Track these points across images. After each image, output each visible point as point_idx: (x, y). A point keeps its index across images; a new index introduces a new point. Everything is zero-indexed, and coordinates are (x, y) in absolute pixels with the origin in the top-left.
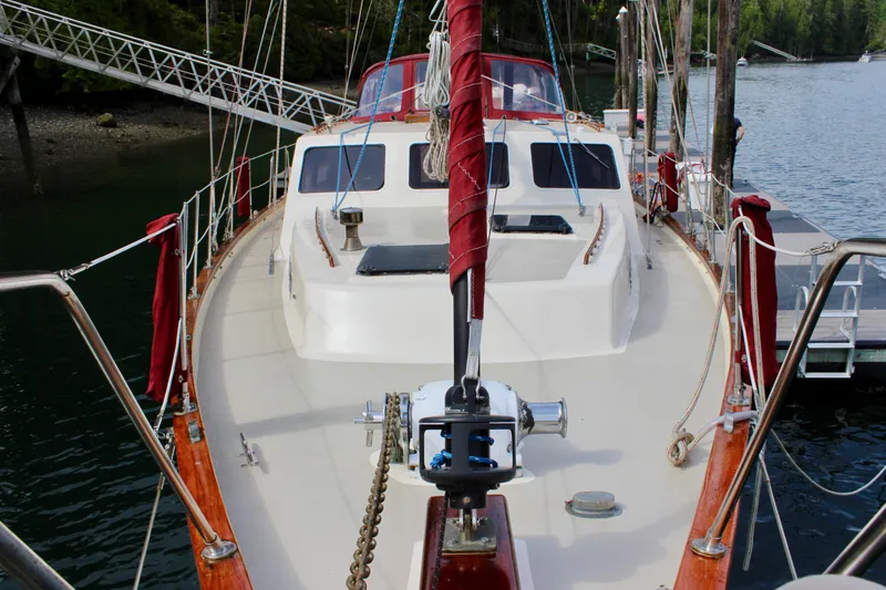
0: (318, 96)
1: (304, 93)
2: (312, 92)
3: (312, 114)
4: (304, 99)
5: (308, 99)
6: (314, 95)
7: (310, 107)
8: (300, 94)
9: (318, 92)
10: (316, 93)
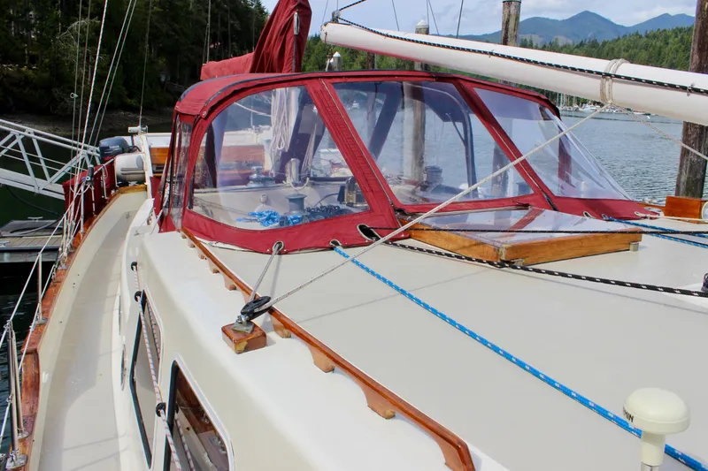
0: (32, 135)
1: (14, 132)
2: (24, 130)
3: (26, 160)
4: (14, 138)
5: (18, 140)
6: (26, 134)
7: (23, 151)
8: (7, 133)
9: (32, 130)
10: (29, 131)
